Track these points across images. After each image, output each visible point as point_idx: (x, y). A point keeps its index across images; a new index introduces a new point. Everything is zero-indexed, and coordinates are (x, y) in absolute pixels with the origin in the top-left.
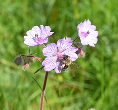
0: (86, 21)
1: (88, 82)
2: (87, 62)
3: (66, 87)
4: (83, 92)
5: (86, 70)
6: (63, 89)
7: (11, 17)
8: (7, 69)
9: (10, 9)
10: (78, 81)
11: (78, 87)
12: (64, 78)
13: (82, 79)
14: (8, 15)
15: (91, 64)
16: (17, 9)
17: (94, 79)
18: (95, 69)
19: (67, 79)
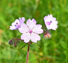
0: (49, 15)
1: (58, 56)
2: (58, 43)
3: (45, 59)
4: (55, 62)
5: (57, 48)
6: (43, 60)
7: (11, 16)
8: (9, 48)
9: (10, 11)
10: (52, 55)
11: (52, 59)
12: (44, 53)
13: (55, 54)
14: (9, 15)
15: (60, 45)
16: (15, 11)
17: (62, 54)
18: (62, 48)
19: (45, 54)
